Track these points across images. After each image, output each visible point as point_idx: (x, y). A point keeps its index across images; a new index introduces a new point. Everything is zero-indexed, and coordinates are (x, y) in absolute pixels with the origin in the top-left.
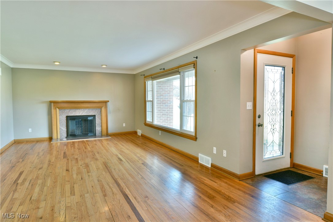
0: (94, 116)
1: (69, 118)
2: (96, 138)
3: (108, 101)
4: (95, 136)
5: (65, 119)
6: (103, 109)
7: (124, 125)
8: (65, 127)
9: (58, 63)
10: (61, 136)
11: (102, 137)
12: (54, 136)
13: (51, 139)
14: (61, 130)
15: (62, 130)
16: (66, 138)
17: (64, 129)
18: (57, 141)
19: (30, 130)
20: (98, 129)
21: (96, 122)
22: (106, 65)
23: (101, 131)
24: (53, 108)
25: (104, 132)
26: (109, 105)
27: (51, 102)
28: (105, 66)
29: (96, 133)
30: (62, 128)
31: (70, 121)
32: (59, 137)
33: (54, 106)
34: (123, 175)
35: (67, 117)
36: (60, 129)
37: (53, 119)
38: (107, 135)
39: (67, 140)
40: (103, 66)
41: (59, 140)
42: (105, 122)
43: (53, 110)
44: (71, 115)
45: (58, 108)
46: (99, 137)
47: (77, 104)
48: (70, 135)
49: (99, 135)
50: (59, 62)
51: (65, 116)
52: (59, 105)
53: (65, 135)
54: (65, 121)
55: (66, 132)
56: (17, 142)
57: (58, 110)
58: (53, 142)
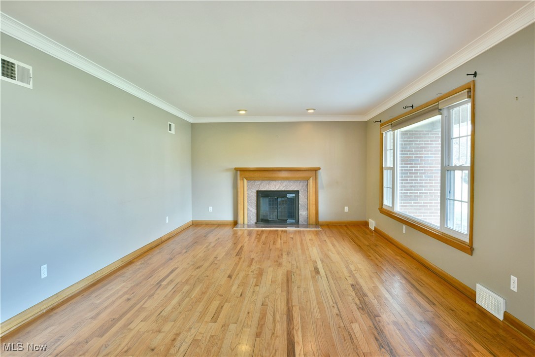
0: (297, 192)
1: (261, 194)
2: (298, 227)
3: (319, 169)
4: (297, 224)
5: (256, 195)
6: (311, 181)
7: (346, 209)
8: (255, 208)
9: (242, 112)
10: (249, 221)
11: (308, 228)
12: (240, 221)
13: (235, 223)
14: (249, 213)
15: (251, 211)
16: (256, 223)
17: (254, 210)
18: (244, 227)
19: (211, 208)
20: (303, 213)
21: (300, 202)
22: (314, 110)
23: (307, 216)
24: (239, 178)
25: (313, 220)
26: (322, 174)
27: (237, 170)
28: (312, 111)
29: (300, 219)
30: (251, 209)
31: (261, 199)
32: (246, 222)
33: (240, 175)
34: (307, 302)
35: (258, 192)
36: (248, 209)
37: (239, 194)
38: (316, 224)
39: (257, 227)
40: (309, 111)
41: (246, 226)
42: (314, 203)
43: (239, 182)
44: (263, 190)
45: (245, 178)
46: (304, 226)
47: (272, 172)
48: (262, 220)
49: (304, 223)
50: (246, 111)
51: (255, 191)
52: (247, 174)
53: (254, 219)
54: (255, 198)
55: (255, 215)
56: (195, 224)
57: (245, 181)
58: (238, 229)
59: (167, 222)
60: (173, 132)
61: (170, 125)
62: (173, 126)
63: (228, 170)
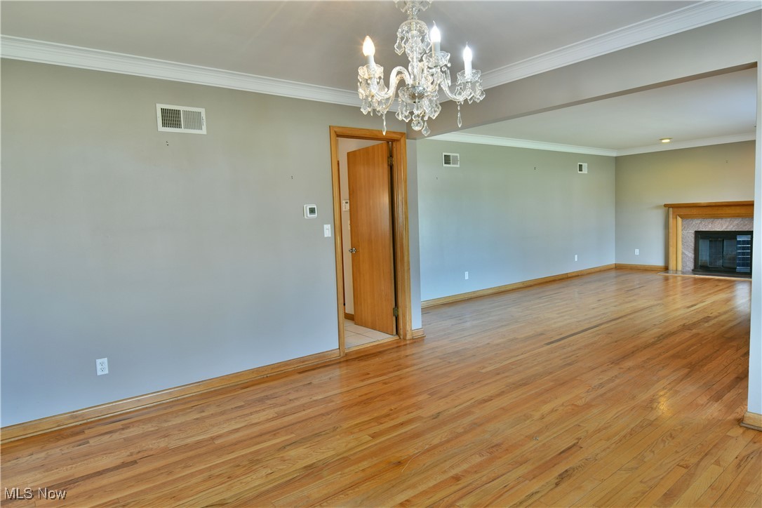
0: (750, 233)
1: (700, 235)
5: (693, 236)
8: (693, 252)
9: (666, 141)
10: (683, 266)
12: (672, 266)
13: (666, 269)
14: (684, 256)
15: (687, 256)
16: (693, 270)
17: (691, 255)
18: (676, 274)
19: (637, 252)
24: (671, 216)
27: (665, 206)
30: (687, 253)
31: (701, 242)
32: (680, 268)
33: (673, 213)
35: (696, 232)
36: (683, 253)
37: (671, 235)
39: (695, 274)
41: (680, 273)
43: (671, 220)
44: (704, 230)
45: (680, 216)
48: (700, 267)
50: (670, 139)
51: (693, 232)
52: (683, 211)
53: (691, 266)
54: (693, 240)
55: (692, 260)
56: (618, 268)
57: (679, 220)
58: (670, 274)
59: (576, 260)
60: (585, 171)
61: (581, 166)
62: (585, 165)
63: (658, 207)
